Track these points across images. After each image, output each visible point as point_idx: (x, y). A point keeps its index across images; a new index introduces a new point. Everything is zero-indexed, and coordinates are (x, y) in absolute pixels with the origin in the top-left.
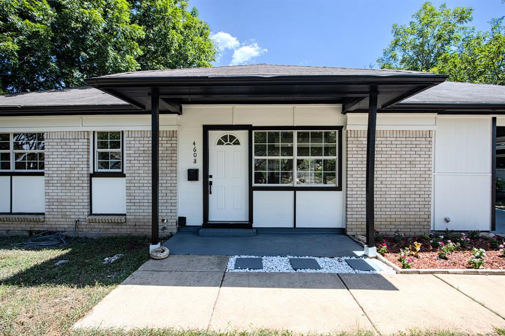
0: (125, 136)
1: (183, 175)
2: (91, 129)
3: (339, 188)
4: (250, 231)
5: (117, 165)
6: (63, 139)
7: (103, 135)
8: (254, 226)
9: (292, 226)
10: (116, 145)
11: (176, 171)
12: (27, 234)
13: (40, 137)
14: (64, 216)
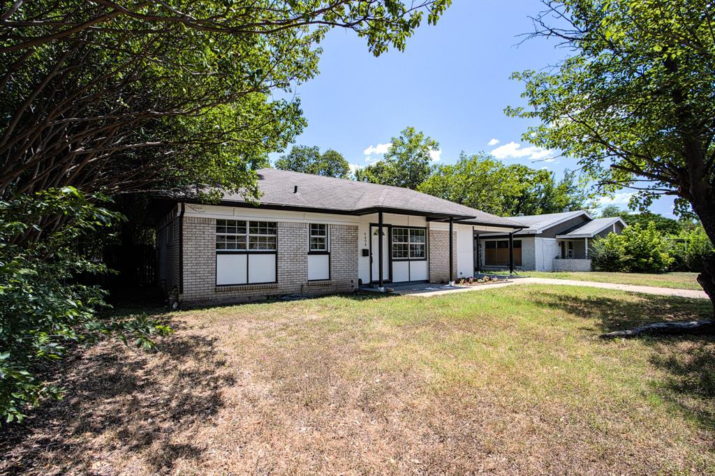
0: (329, 228)
1: (360, 253)
2: (309, 222)
3: (426, 260)
4: (390, 285)
5: (323, 247)
6: (292, 227)
7: (314, 226)
8: (393, 281)
9: (408, 280)
10: (322, 233)
11: (357, 251)
12: (265, 298)
13: (274, 225)
14: (292, 283)
